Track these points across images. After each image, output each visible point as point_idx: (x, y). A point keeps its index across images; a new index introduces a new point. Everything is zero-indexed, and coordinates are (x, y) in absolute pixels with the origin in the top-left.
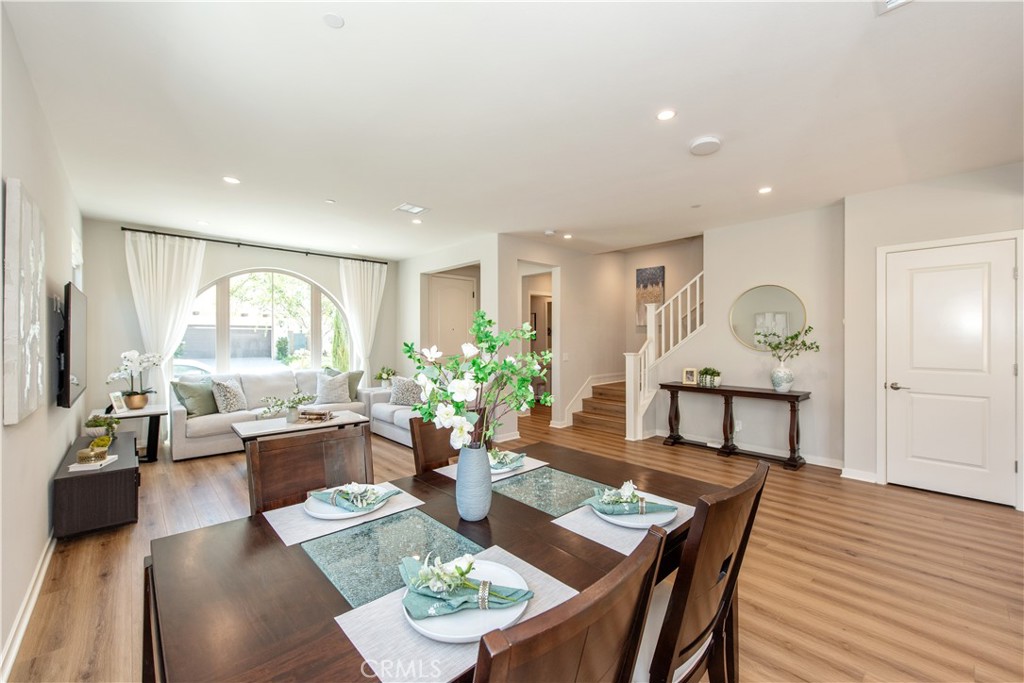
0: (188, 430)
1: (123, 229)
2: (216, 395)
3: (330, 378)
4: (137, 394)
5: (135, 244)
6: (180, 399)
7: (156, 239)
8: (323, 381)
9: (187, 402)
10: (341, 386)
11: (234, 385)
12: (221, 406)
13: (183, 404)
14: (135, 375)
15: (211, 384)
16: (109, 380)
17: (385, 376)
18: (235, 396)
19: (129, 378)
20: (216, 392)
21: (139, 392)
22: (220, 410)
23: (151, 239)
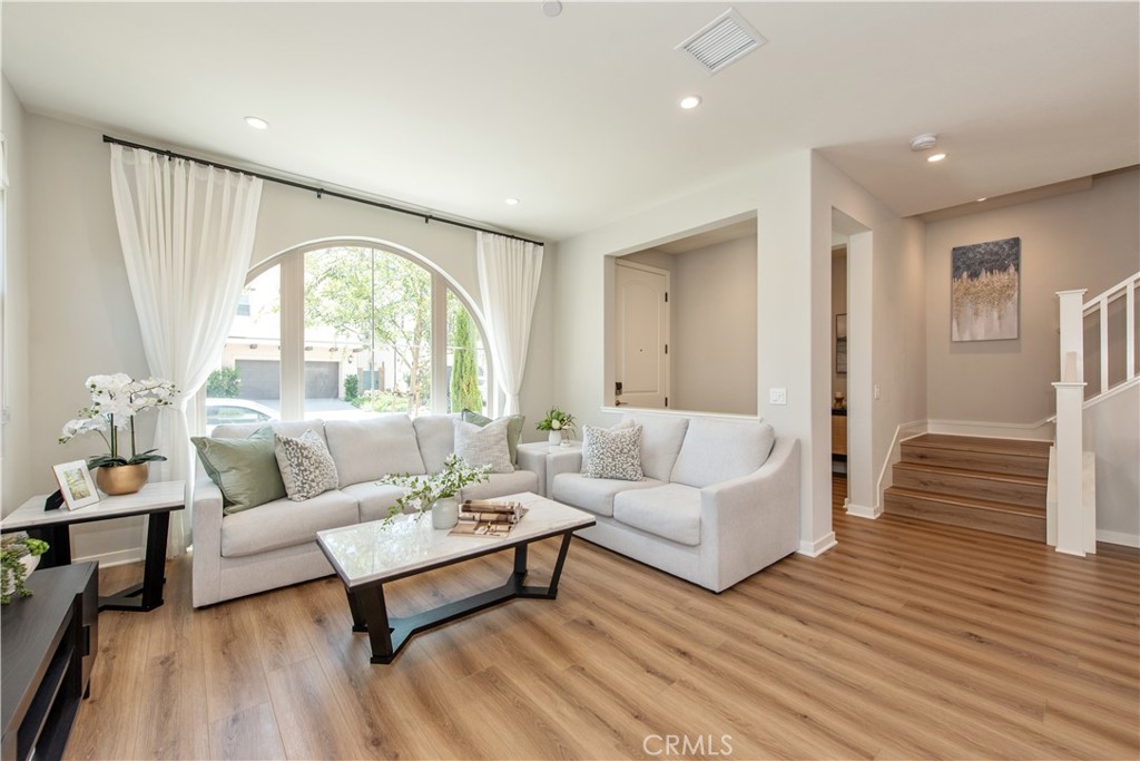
0: (226, 541)
1: (107, 139)
2: (283, 464)
3: (480, 429)
4: (124, 463)
5: (131, 173)
6: (212, 472)
7: (172, 168)
8: (465, 433)
9: (227, 479)
10: (497, 442)
11: (313, 441)
12: (291, 487)
13: (217, 483)
14: (121, 423)
15: (272, 441)
16: (66, 434)
17: (556, 424)
18: (318, 464)
19: (105, 428)
20: (281, 456)
21: (128, 457)
22: (289, 492)
23: (161, 165)
